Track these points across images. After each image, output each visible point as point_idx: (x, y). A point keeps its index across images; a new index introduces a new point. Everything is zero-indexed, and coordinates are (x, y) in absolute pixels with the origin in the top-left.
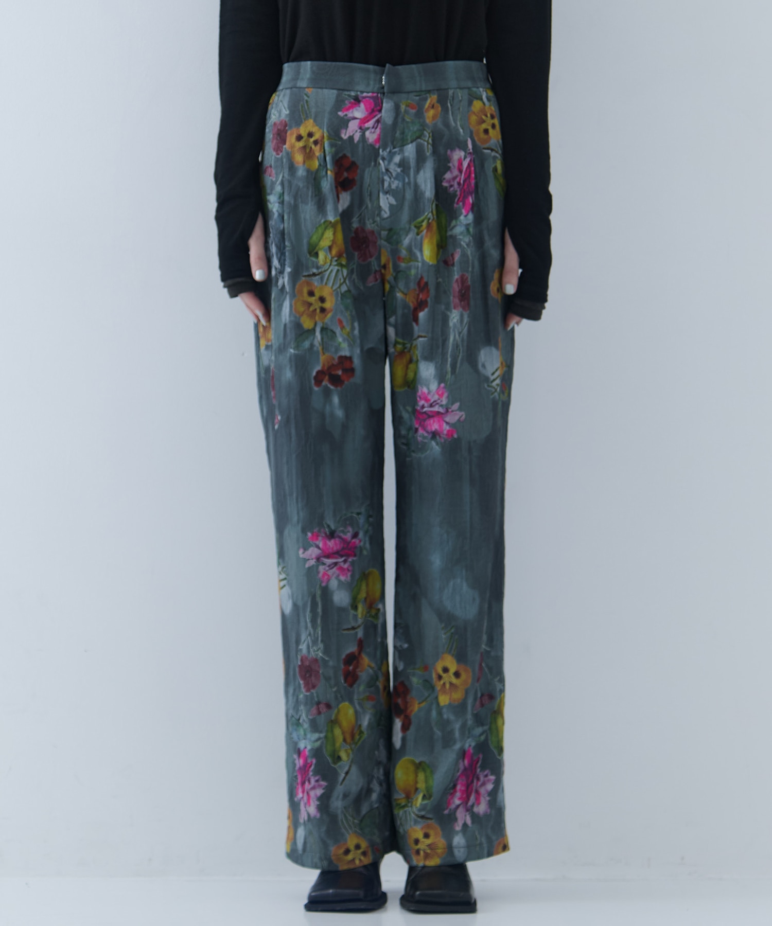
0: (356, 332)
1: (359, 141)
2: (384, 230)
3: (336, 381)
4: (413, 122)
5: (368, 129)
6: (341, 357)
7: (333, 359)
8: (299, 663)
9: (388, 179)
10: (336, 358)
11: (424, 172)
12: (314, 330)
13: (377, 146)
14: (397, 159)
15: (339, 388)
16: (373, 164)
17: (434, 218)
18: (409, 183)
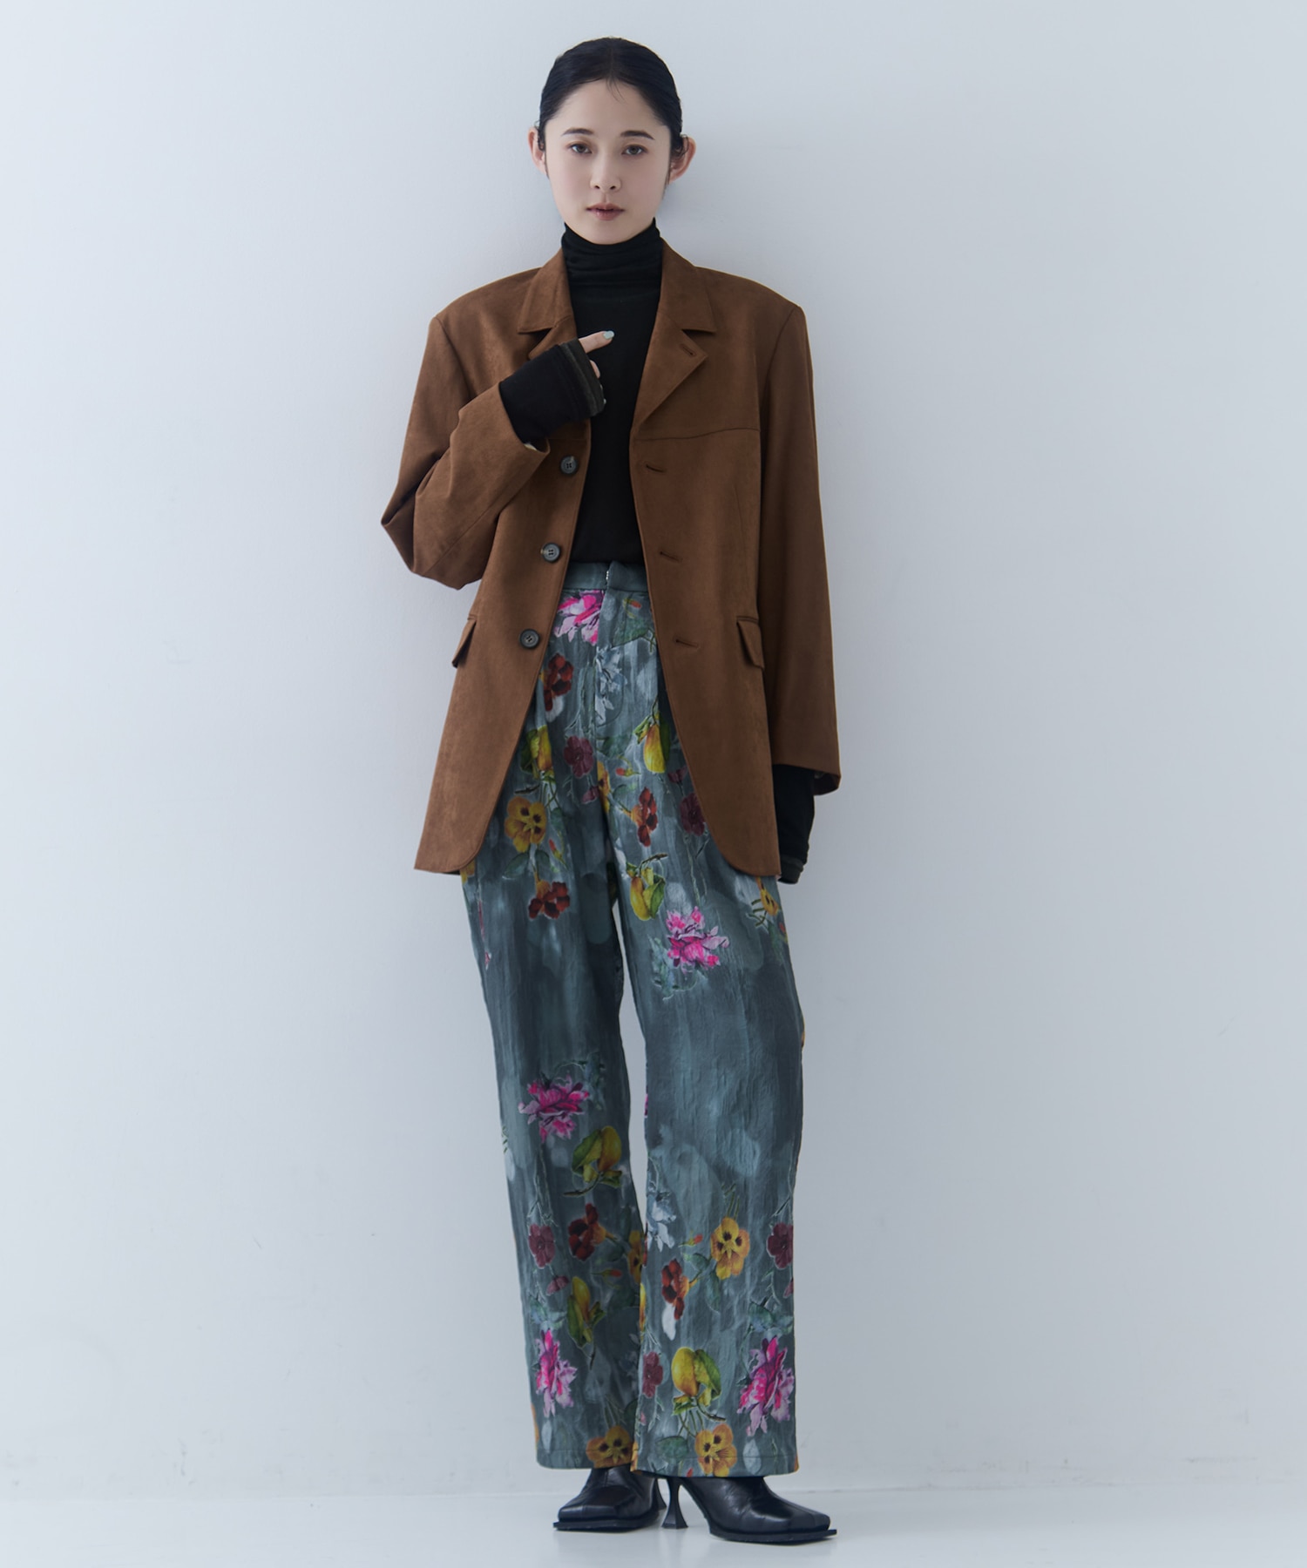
0: (569, 855)
1: (573, 640)
2: (599, 739)
3: (552, 910)
4: (636, 620)
5: (585, 625)
6: (555, 884)
7: (549, 886)
8: (530, 1235)
9: (605, 681)
10: (551, 884)
11: (645, 672)
12: (528, 853)
13: (594, 645)
14: (616, 659)
15: (555, 919)
16: (588, 663)
17: (655, 723)
18: (629, 686)
